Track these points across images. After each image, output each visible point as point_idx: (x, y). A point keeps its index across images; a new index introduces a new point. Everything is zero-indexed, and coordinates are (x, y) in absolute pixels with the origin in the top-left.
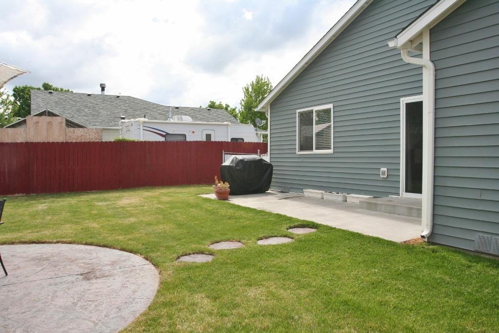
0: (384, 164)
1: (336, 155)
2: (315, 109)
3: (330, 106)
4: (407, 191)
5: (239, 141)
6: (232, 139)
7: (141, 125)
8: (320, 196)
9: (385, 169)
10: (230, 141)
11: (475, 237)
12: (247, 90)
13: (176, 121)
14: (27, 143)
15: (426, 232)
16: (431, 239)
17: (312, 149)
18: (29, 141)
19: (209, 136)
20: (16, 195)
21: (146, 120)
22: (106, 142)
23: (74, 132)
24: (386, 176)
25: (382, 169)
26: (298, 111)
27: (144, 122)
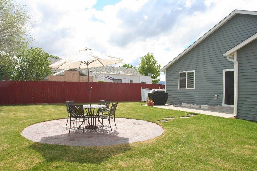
0: (216, 94)
1: (197, 90)
2: (187, 72)
3: (194, 71)
4: (225, 104)
5: (144, 83)
6: (141, 82)
7: (104, 75)
8: (189, 106)
9: (217, 96)
10: (140, 83)
11: (251, 116)
12: (143, 59)
13: (117, 73)
14: (65, 82)
15: (235, 115)
16: (237, 117)
17: (185, 88)
18: (65, 81)
19: (131, 81)
20: (60, 103)
21: (106, 73)
22: (95, 82)
23: (83, 78)
24: (217, 98)
25: (215, 96)
26: (179, 72)
27: (105, 74)
